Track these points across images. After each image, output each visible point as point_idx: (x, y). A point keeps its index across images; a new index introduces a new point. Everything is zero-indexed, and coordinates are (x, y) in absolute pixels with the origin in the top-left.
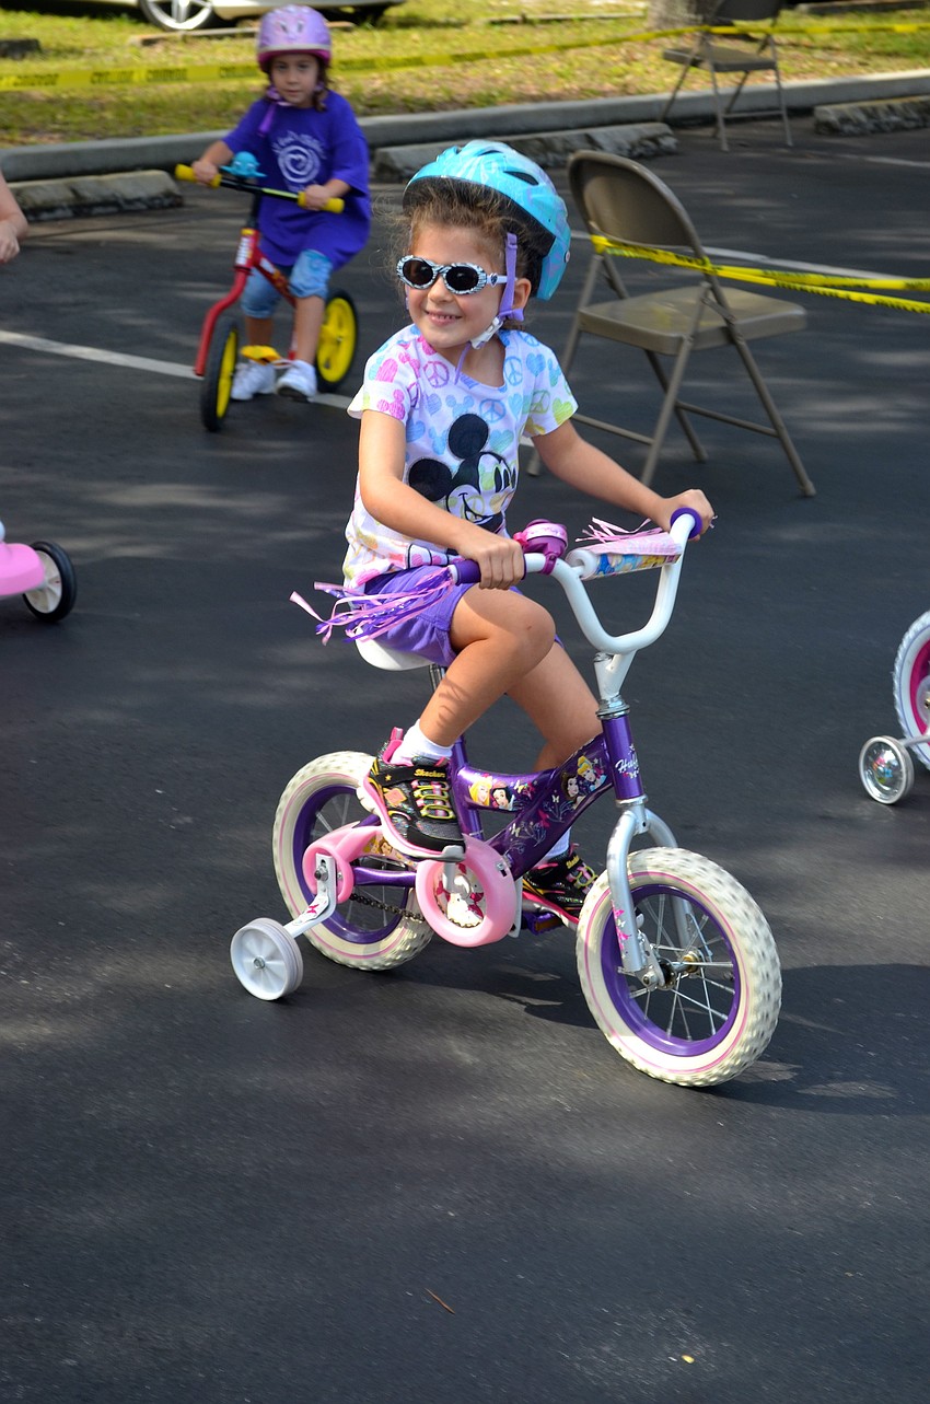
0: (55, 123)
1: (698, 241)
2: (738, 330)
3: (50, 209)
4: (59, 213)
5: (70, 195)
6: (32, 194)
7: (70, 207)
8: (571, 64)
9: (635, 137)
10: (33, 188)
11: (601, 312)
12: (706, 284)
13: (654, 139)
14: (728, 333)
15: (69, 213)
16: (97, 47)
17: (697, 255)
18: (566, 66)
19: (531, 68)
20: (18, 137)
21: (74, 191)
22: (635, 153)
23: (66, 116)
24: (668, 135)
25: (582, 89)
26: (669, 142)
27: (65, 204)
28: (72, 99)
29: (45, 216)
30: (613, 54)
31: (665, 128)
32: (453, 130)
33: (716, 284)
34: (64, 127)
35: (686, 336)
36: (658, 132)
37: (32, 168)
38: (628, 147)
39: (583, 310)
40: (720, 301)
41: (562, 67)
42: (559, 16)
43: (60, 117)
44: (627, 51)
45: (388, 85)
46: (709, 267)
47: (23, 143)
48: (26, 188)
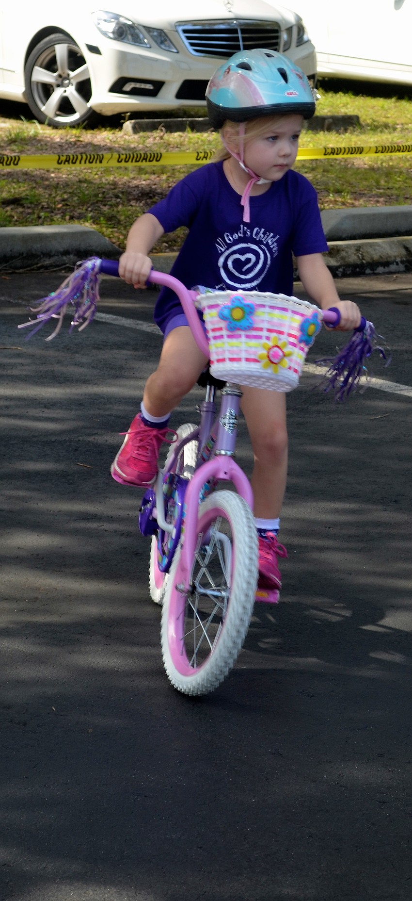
0: (379, 189)
3: (386, 264)
4: (393, 267)
5: (404, 252)
6: (370, 250)
7: (402, 262)
10: (371, 245)
15: (402, 267)
20: (349, 199)
21: (406, 249)
23: (388, 182)
27: (398, 260)
28: (392, 167)
29: (380, 269)
34: (388, 192)
37: (366, 228)
43: (382, 182)
47: (353, 205)
48: (363, 244)
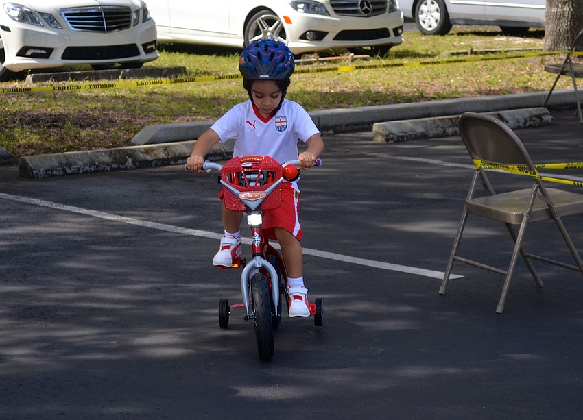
1: (531, 161)
2: (555, 211)
3: (184, 158)
6: (173, 149)
8: (495, 76)
9: (527, 115)
10: (174, 146)
11: (478, 202)
12: (535, 185)
13: (539, 116)
14: (550, 212)
16: (220, 71)
17: (530, 169)
18: (493, 77)
19: (472, 79)
22: (527, 125)
23: (197, 108)
24: (547, 114)
25: (500, 90)
26: (548, 118)
30: (522, 70)
31: (546, 110)
32: (420, 113)
33: (541, 185)
35: (525, 215)
36: (541, 113)
38: (523, 121)
39: (469, 200)
40: (544, 193)
41: (490, 78)
42: (493, 50)
44: (530, 68)
45: (387, 89)
46: (537, 175)
47: (171, 123)
48: (169, 146)
